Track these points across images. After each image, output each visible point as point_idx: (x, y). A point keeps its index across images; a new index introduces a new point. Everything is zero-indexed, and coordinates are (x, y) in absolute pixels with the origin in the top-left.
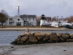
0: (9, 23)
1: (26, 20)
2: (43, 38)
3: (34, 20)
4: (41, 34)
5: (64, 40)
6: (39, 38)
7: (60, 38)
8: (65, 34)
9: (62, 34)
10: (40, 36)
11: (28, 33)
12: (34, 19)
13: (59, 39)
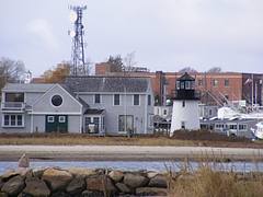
0: (6, 117)
1: (98, 101)
2: (67, 185)
3: (136, 102)
4: (63, 173)
5: (128, 190)
6: (54, 185)
7: (118, 184)
8: (134, 174)
9: (125, 173)
10: (59, 178)
11: (23, 171)
12: (136, 97)
13: (113, 188)
